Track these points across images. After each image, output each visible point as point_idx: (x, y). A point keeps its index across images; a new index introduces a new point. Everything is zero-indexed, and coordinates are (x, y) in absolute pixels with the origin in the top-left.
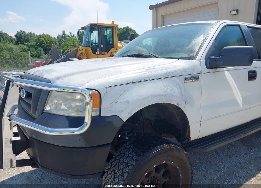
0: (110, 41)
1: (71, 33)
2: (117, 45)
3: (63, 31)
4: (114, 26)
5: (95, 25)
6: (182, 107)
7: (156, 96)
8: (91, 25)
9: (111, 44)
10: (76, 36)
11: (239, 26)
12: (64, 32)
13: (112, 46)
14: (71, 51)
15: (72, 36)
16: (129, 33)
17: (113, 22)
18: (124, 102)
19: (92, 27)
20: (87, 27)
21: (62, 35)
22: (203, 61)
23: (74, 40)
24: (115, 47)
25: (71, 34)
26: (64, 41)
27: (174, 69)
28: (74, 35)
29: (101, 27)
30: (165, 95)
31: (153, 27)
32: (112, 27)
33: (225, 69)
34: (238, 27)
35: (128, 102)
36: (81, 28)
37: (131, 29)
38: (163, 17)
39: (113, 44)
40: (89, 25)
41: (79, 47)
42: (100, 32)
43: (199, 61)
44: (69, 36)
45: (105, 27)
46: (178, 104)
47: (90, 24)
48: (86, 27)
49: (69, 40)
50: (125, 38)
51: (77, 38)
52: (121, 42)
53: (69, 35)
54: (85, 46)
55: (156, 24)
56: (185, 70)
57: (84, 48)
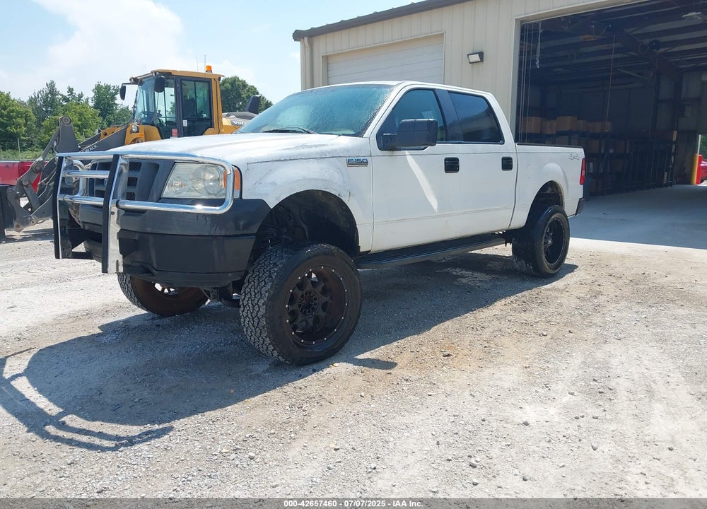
0: (202, 112)
1: (71, 90)
2: (220, 123)
3: (49, 82)
4: (212, 78)
5: (168, 74)
6: (345, 200)
7: (311, 180)
8: (158, 73)
9: (206, 119)
10: (88, 99)
11: (433, 90)
12: (51, 86)
13: (209, 123)
14: (106, 134)
15: (74, 98)
16: (239, 95)
17: (209, 68)
18: (271, 184)
19: (161, 80)
20: (147, 77)
21: (47, 94)
22: (374, 139)
23: (83, 110)
24: (216, 125)
25: (72, 93)
26: (51, 112)
27: (334, 147)
28: (81, 96)
29: (181, 80)
30: (322, 180)
31: (304, 86)
32: (206, 81)
33: (407, 152)
34: (432, 92)
35: (274, 184)
36: (130, 80)
37: (244, 85)
38: (326, 59)
39: (210, 118)
40: (152, 73)
41: (128, 126)
42: (179, 90)
43: (368, 139)
44: (65, 99)
45: (191, 81)
46: (339, 195)
47: (155, 73)
48: (143, 78)
49: (66, 109)
50: (230, 106)
51: (91, 104)
52: (228, 116)
53: (66, 94)
54: (144, 124)
55: (309, 79)
56: (348, 150)
57: (142, 128)
